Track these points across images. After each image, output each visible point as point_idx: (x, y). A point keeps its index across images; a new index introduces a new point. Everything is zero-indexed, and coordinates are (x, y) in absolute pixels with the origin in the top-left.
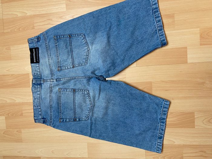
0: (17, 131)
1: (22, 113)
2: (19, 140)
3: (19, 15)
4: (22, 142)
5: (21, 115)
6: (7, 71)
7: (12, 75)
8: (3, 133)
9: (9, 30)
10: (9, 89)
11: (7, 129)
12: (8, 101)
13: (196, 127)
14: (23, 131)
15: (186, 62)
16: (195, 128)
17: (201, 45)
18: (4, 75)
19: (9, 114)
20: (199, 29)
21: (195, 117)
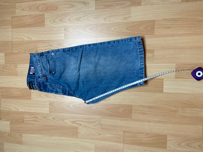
0: (19, 135)
1: (24, 121)
2: (20, 143)
3: (26, 39)
4: (22, 144)
5: (22, 122)
6: (14, 84)
7: (17, 88)
8: (8, 135)
9: (17, 51)
10: (14, 100)
11: (11, 132)
12: (13, 109)
13: (168, 148)
14: (23, 135)
15: (162, 92)
16: (166, 148)
17: (176, 78)
18: (11, 88)
19: (13, 120)
20: (175, 64)
21: (168, 139)
